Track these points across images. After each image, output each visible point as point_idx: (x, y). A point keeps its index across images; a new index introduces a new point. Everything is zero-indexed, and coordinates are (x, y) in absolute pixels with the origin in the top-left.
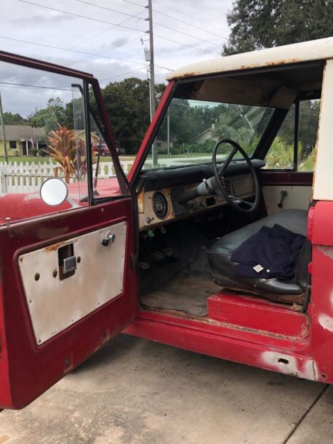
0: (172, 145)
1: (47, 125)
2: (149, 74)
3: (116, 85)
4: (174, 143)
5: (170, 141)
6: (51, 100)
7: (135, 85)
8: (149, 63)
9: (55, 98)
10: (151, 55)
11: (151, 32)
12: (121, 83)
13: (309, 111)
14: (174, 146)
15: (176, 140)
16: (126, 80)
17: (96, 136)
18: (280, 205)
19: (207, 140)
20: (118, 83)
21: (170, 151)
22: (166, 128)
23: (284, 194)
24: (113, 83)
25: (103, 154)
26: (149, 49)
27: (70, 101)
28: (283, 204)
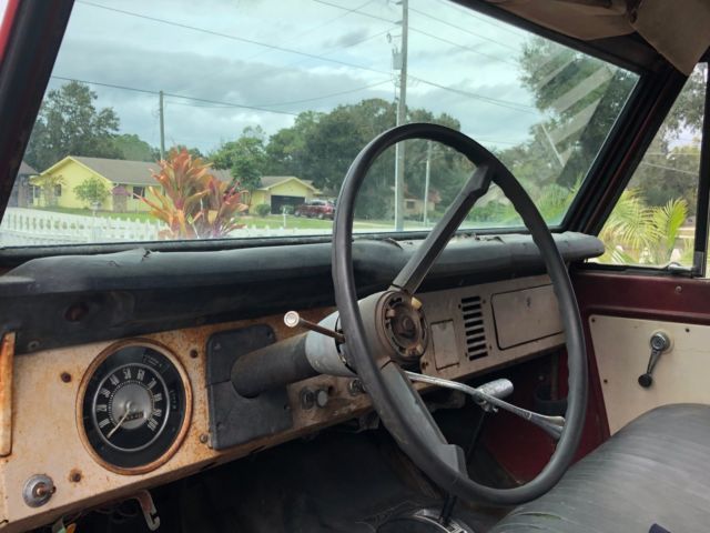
0: (432, 207)
1: (235, 167)
2: (398, 90)
3: (348, 110)
4: (436, 204)
5: (430, 200)
6: (247, 129)
7: (378, 109)
8: (399, 72)
9: (254, 127)
10: (402, 60)
11: (404, 23)
12: (356, 106)
13: (664, 163)
14: (436, 209)
15: (439, 199)
16: (364, 102)
17: (312, 188)
18: (646, 381)
19: (491, 202)
20: (351, 107)
21: (429, 216)
22: (423, 180)
23: (661, 347)
24: (344, 105)
25: (321, 216)
26: (400, 50)
27: (276, 133)
28: (657, 376)
